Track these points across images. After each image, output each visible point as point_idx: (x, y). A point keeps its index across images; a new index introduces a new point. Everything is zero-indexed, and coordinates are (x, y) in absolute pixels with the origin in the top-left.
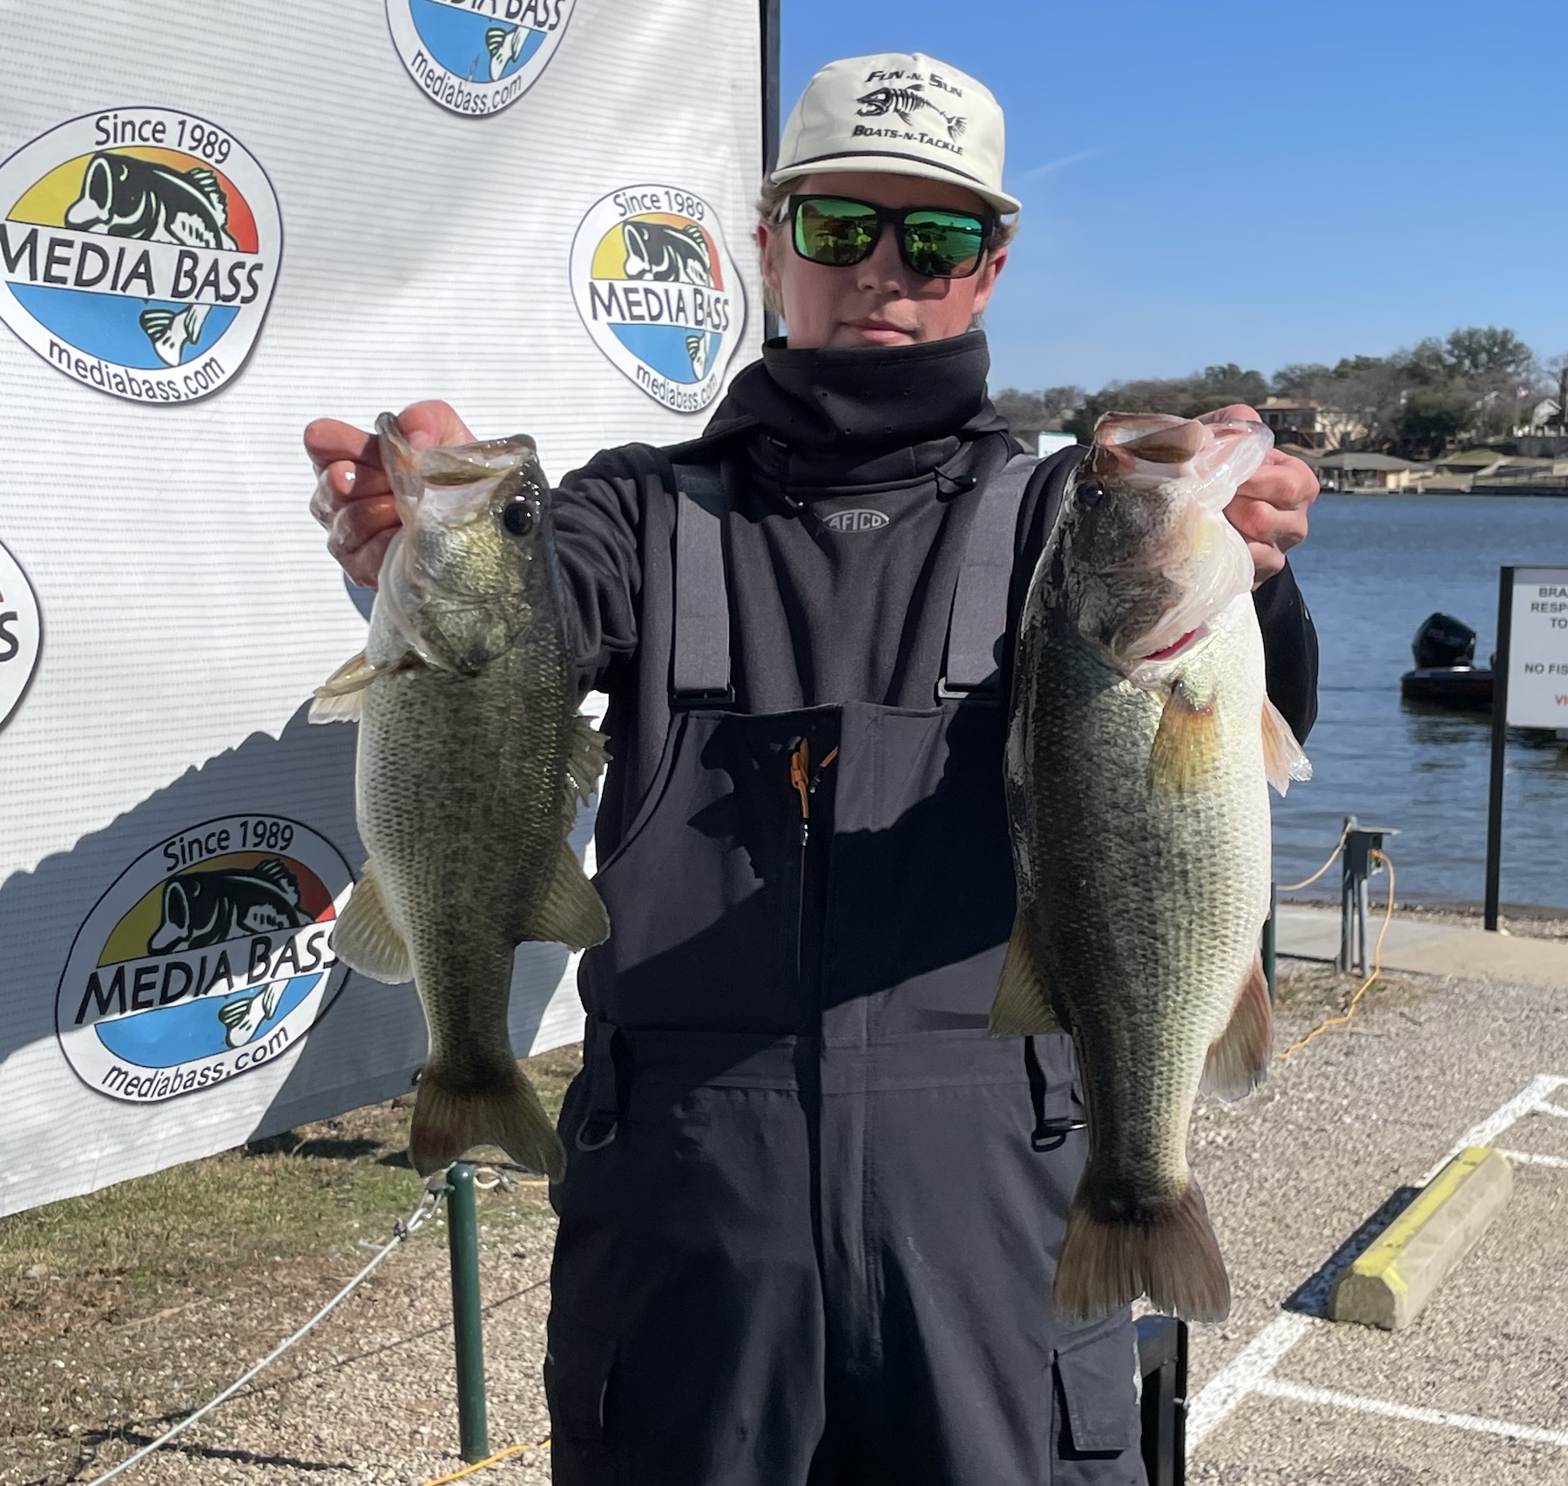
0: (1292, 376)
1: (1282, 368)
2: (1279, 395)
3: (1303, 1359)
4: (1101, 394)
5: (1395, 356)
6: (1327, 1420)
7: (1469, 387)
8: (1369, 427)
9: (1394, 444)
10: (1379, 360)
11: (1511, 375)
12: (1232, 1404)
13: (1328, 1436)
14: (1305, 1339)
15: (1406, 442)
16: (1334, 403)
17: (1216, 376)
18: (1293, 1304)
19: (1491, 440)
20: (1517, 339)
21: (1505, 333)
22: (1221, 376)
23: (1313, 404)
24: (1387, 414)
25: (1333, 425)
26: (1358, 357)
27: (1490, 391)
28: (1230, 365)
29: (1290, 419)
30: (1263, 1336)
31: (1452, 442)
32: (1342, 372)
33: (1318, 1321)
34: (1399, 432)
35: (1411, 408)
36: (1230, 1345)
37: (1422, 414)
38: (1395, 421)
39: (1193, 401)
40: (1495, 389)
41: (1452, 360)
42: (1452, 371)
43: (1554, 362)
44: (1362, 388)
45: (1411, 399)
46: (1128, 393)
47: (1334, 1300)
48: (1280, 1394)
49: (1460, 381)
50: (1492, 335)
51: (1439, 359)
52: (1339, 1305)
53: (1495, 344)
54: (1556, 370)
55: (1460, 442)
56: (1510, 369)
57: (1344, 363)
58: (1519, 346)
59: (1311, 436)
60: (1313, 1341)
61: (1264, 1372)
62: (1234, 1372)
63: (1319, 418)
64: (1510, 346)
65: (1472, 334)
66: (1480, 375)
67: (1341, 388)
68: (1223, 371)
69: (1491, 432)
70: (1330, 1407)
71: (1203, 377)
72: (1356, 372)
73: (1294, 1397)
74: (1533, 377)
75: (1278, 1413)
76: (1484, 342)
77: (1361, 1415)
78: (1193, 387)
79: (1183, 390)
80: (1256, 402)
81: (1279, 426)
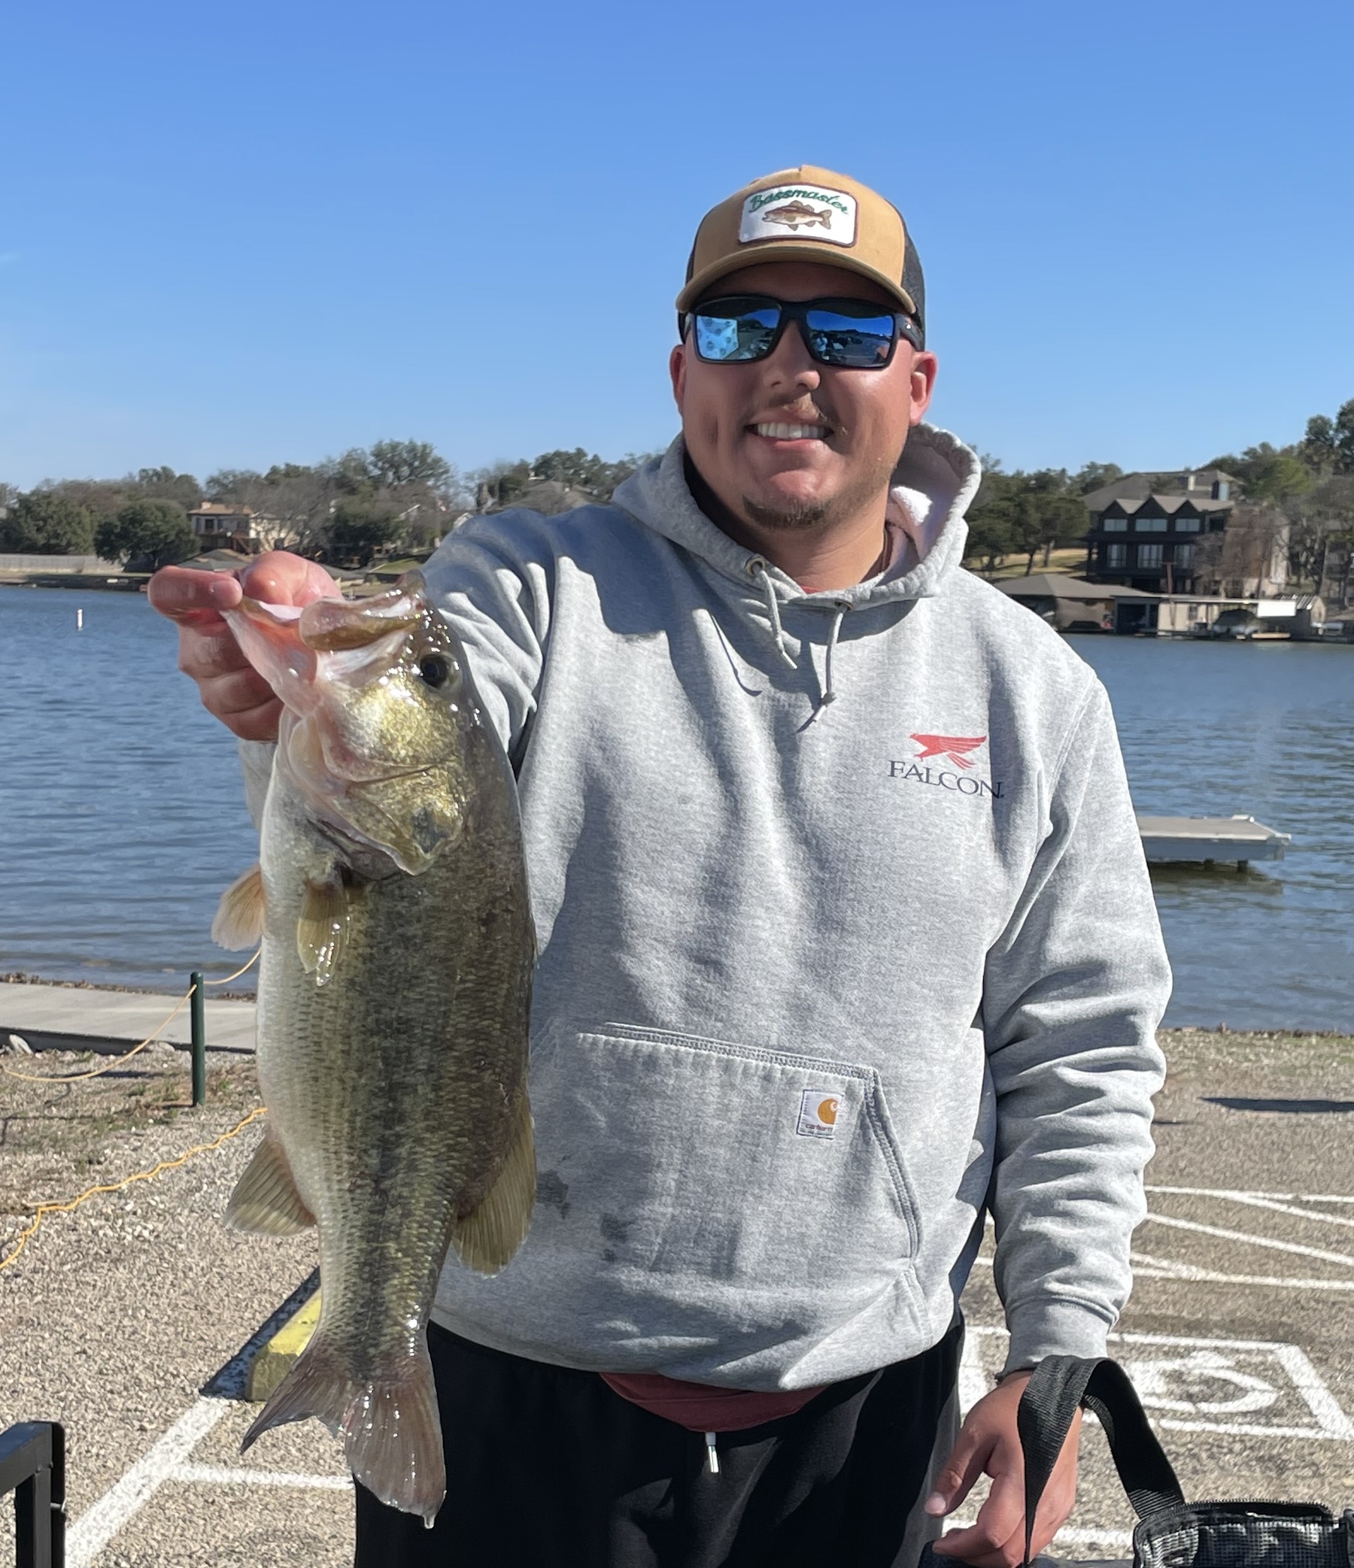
0: (225, 481)
1: (215, 474)
2: (214, 501)
3: (219, 1441)
4: (33, 493)
5: (323, 466)
6: (239, 1498)
7: (393, 499)
8: (301, 535)
9: (325, 554)
10: (308, 468)
11: (429, 488)
12: (146, 1495)
13: (239, 1515)
14: (222, 1421)
15: (336, 550)
16: (267, 510)
17: (151, 479)
18: (211, 1389)
19: (415, 551)
20: (437, 453)
21: (425, 447)
22: (155, 479)
23: (246, 510)
24: (318, 522)
25: (267, 532)
26: (287, 465)
27: (413, 503)
28: (164, 469)
29: (225, 524)
30: (181, 1423)
31: (379, 551)
32: (274, 478)
33: (235, 1402)
34: (330, 541)
35: (341, 519)
36: (147, 1436)
37: (351, 523)
38: (326, 530)
39: (128, 503)
40: (418, 502)
41: (376, 472)
42: (377, 482)
43: (470, 477)
44: (294, 496)
45: (339, 509)
46: (62, 493)
47: (251, 1381)
48: (196, 1478)
49: (384, 492)
50: (412, 449)
51: (364, 471)
52: (255, 1385)
53: (415, 457)
54: (472, 485)
55: (387, 551)
56: (430, 483)
57: (274, 470)
58: (437, 461)
59: (247, 541)
60: (229, 1424)
61: (180, 1459)
62: (150, 1461)
63: (253, 525)
64: (429, 460)
65: (394, 447)
66: (403, 487)
67: (273, 496)
68: (156, 473)
69: (415, 543)
70: (244, 1485)
71: (137, 479)
72: (287, 480)
73: (209, 1480)
74: (452, 491)
75: (192, 1498)
76: (405, 455)
77: (272, 1490)
78: (128, 489)
79: (118, 492)
80: (191, 506)
81: (216, 531)
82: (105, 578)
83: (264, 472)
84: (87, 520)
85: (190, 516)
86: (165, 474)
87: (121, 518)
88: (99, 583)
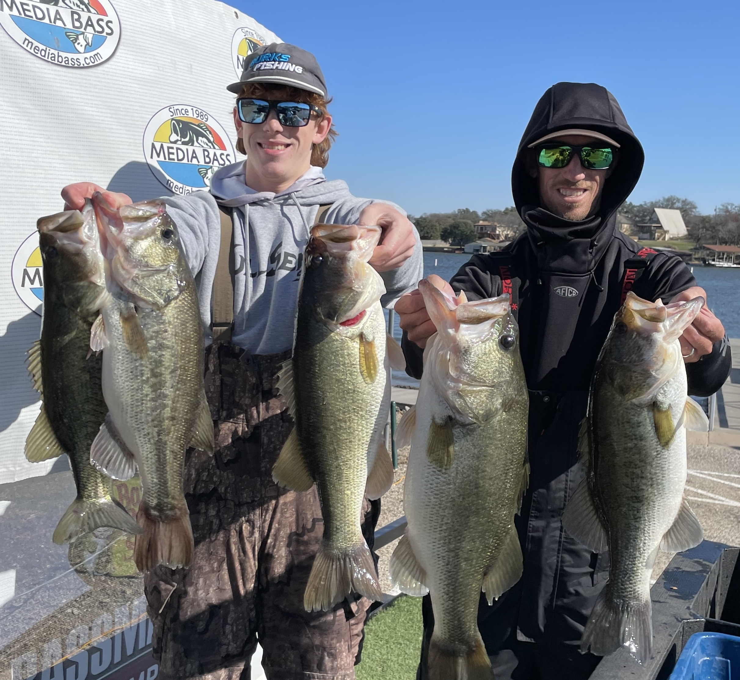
0: (489, 213)
1: (485, 210)
2: (484, 220)
8: (515, 232)
16: (503, 223)
17: (462, 212)
23: (496, 224)
25: (503, 231)
28: (466, 209)
29: (487, 229)
32: (506, 212)
39: (453, 222)
44: (513, 218)
46: (429, 217)
57: (507, 209)
59: (495, 235)
63: (498, 229)
67: (505, 218)
68: (464, 211)
71: (457, 212)
72: (511, 212)
78: (454, 216)
79: (450, 217)
80: (475, 222)
81: (484, 231)
82: (443, 248)
83: (503, 209)
84: (438, 228)
85: (475, 226)
86: (467, 211)
87: (451, 226)
88: (441, 250)
